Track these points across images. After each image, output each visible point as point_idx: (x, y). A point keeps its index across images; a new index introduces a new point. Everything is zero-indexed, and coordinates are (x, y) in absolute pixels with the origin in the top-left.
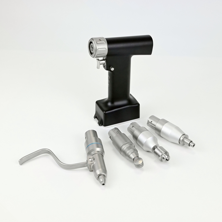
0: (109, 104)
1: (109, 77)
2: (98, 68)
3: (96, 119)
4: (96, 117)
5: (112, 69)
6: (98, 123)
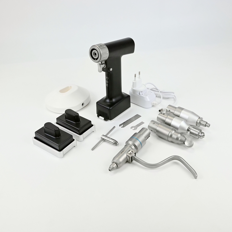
3: (100, 117)
4: (100, 115)
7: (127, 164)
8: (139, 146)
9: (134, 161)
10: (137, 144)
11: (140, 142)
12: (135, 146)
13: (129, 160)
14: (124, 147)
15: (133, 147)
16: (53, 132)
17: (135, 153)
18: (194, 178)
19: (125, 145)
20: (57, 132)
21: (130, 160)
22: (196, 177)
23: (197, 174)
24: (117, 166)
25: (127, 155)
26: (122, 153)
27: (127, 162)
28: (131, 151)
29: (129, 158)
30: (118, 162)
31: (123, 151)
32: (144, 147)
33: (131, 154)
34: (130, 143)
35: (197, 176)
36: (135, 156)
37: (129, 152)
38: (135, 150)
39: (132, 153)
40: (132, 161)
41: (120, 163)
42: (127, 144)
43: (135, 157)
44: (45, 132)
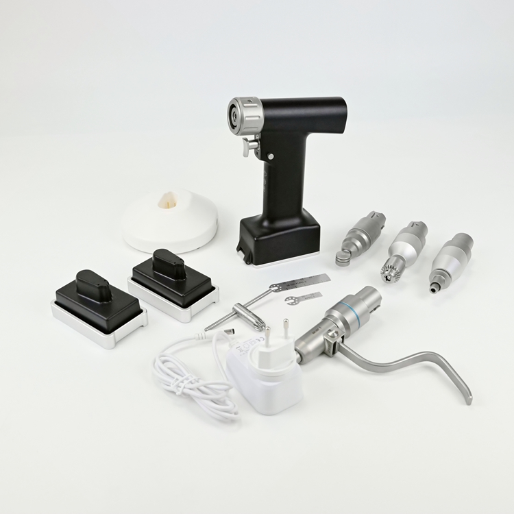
0: (266, 224)
1: (265, 174)
2: (246, 155)
3: (240, 252)
4: (240, 248)
5: (271, 157)
6: (244, 259)
7: (324, 358)
8: (353, 322)
9: (338, 354)
10: (349, 317)
11: (356, 315)
12: (345, 323)
13: (329, 349)
14: (320, 321)
15: (340, 324)
16: (96, 291)
17: (343, 337)
18: (465, 402)
19: (324, 317)
20: (104, 290)
21: (331, 350)
22: (469, 402)
23: (471, 395)
24: (300, 360)
25: (325, 339)
26: (314, 333)
27: (324, 353)
28: (333, 332)
29: (329, 346)
30: (304, 351)
31: (317, 330)
32: (364, 328)
33: (333, 337)
34: (336, 314)
35: (472, 399)
36: (343, 342)
37: (330, 334)
38: (344, 330)
39: (336, 335)
40: (334, 353)
41: (309, 353)
42: (328, 316)
43: (341, 345)
44: (78, 291)
